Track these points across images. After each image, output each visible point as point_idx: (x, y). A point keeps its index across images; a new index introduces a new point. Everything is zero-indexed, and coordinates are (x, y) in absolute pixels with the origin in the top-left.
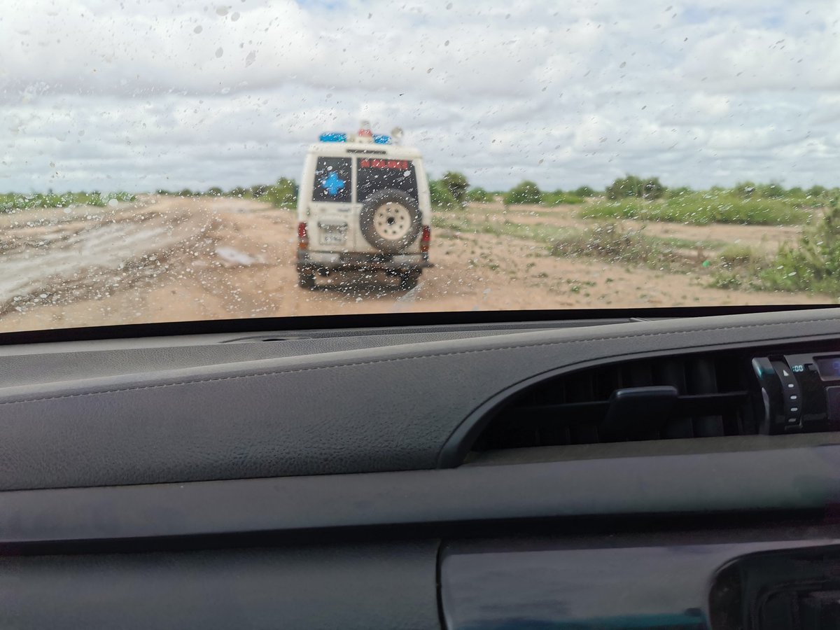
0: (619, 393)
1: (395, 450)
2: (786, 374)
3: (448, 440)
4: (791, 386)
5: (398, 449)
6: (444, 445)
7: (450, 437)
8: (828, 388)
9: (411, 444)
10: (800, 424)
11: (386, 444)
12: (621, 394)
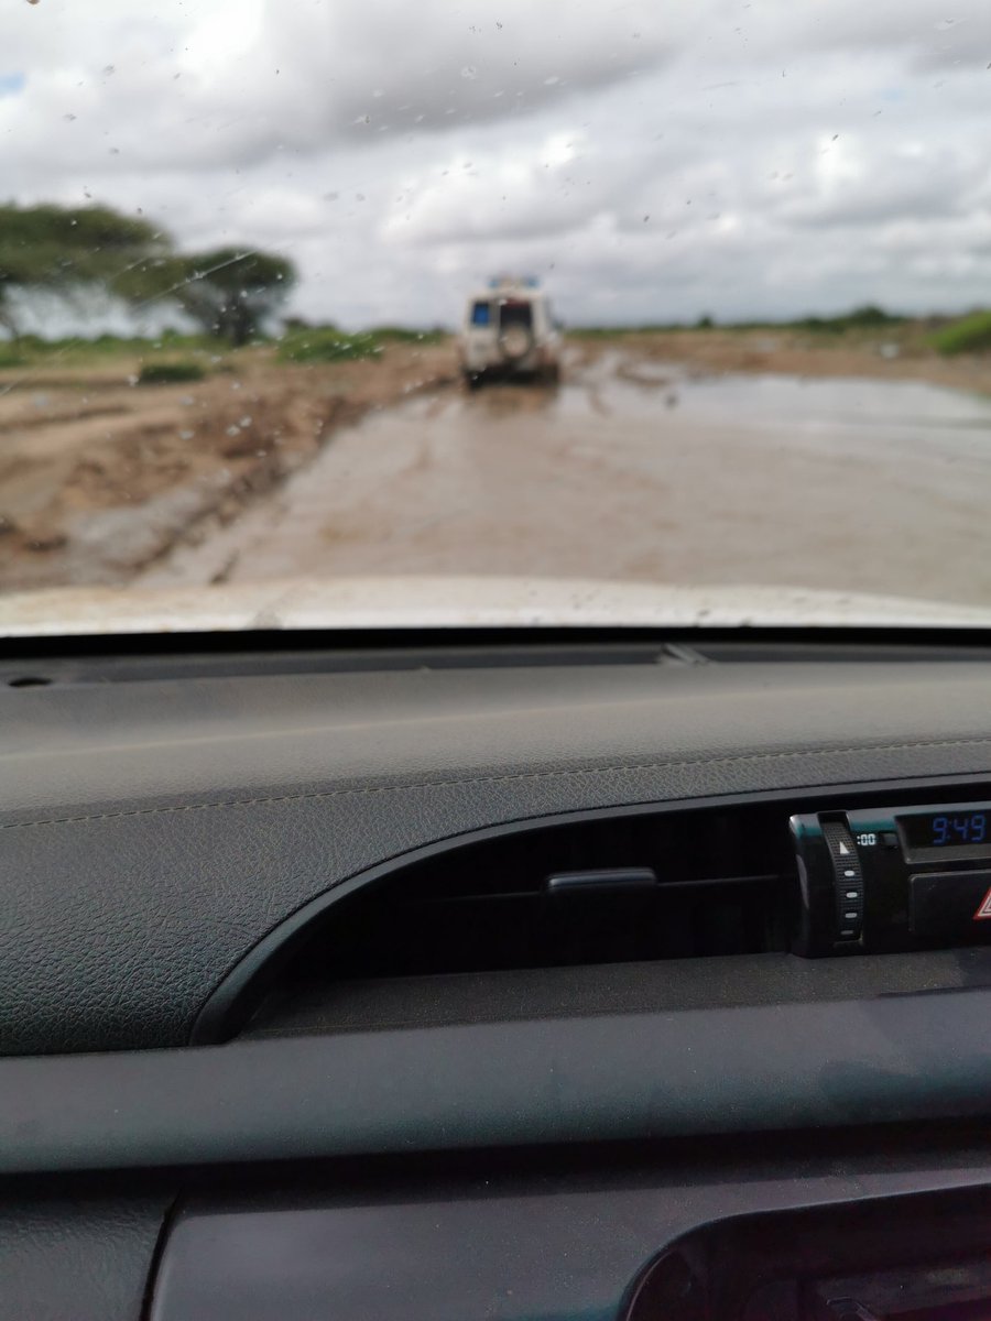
0: (553, 882)
1: (112, 1012)
2: (844, 850)
3: (214, 990)
4: (849, 873)
5: (119, 1008)
6: (207, 999)
7: (220, 983)
8: (913, 878)
9: (143, 1000)
10: (861, 939)
11: (97, 998)
12: (557, 886)
